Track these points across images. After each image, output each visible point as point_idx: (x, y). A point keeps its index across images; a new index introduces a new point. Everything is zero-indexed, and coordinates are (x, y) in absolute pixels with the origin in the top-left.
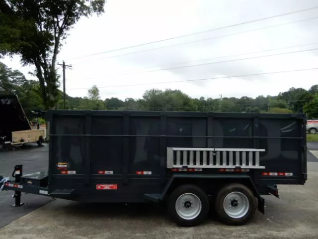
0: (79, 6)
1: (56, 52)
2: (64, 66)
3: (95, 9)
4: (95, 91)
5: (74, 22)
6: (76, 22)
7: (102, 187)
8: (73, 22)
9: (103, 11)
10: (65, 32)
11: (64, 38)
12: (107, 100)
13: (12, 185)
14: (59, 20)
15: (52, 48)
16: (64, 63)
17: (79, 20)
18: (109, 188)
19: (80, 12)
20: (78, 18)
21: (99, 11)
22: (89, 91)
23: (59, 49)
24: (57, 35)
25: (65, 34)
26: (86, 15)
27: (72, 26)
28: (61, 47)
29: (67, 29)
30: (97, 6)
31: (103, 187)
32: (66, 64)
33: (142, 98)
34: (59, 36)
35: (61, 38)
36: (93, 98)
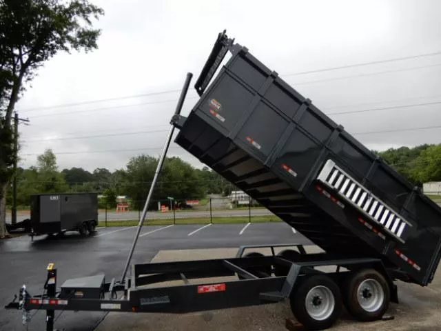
0: (58, 36)
1: (14, 99)
2: (16, 119)
3: (82, 43)
4: (49, 159)
5: (46, 58)
6: (50, 57)
7: (205, 289)
8: (44, 57)
9: (95, 46)
10: (30, 71)
11: (29, 79)
12: (65, 171)
13: (47, 302)
14: (23, 53)
15: (9, 92)
16: (16, 115)
17: (54, 55)
18: (214, 290)
19: (59, 45)
20: (54, 53)
21: (89, 46)
22: (40, 158)
23: (19, 95)
24: (18, 74)
25: (31, 74)
26: (66, 49)
27: (42, 62)
28: (24, 92)
29: (35, 67)
30: (86, 40)
31: (208, 289)
32: (19, 117)
33: (126, 169)
34: (21, 75)
35: (24, 79)
36: (45, 168)
